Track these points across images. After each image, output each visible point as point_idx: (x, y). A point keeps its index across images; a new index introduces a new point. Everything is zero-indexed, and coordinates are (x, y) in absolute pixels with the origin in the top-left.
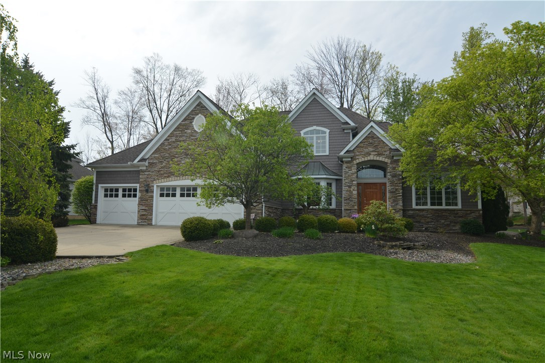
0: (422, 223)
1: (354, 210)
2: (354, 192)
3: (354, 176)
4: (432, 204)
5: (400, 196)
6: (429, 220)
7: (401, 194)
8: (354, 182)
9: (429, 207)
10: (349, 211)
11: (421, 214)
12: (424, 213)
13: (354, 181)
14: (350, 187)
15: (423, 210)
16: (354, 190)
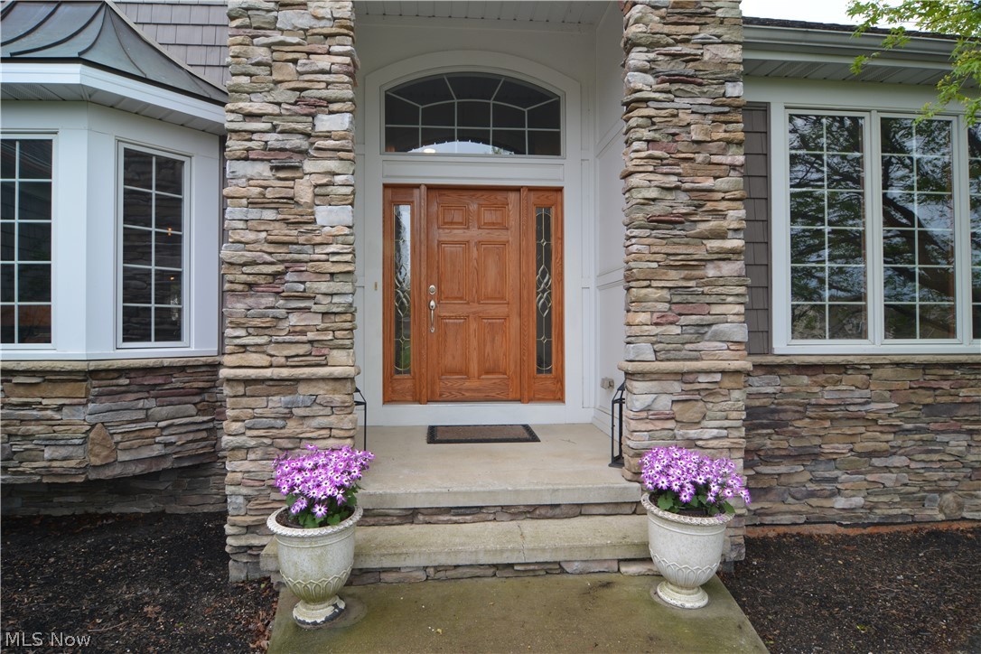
0: (832, 460)
1: (322, 391)
2: (324, 214)
3: (323, 62)
4: (899, 322)
5: (727, 256)
6: (872, 439)
7: (736, 243)
8: (325, 123)
9: (876, 343)
10: (278, 402)
11: (828, 395)
12: (846, 390)
13: (325, 104)
14: (286, 164)
15: (842, 367)
16: (322, 194)
